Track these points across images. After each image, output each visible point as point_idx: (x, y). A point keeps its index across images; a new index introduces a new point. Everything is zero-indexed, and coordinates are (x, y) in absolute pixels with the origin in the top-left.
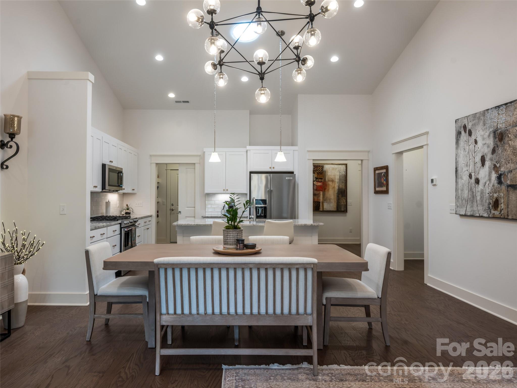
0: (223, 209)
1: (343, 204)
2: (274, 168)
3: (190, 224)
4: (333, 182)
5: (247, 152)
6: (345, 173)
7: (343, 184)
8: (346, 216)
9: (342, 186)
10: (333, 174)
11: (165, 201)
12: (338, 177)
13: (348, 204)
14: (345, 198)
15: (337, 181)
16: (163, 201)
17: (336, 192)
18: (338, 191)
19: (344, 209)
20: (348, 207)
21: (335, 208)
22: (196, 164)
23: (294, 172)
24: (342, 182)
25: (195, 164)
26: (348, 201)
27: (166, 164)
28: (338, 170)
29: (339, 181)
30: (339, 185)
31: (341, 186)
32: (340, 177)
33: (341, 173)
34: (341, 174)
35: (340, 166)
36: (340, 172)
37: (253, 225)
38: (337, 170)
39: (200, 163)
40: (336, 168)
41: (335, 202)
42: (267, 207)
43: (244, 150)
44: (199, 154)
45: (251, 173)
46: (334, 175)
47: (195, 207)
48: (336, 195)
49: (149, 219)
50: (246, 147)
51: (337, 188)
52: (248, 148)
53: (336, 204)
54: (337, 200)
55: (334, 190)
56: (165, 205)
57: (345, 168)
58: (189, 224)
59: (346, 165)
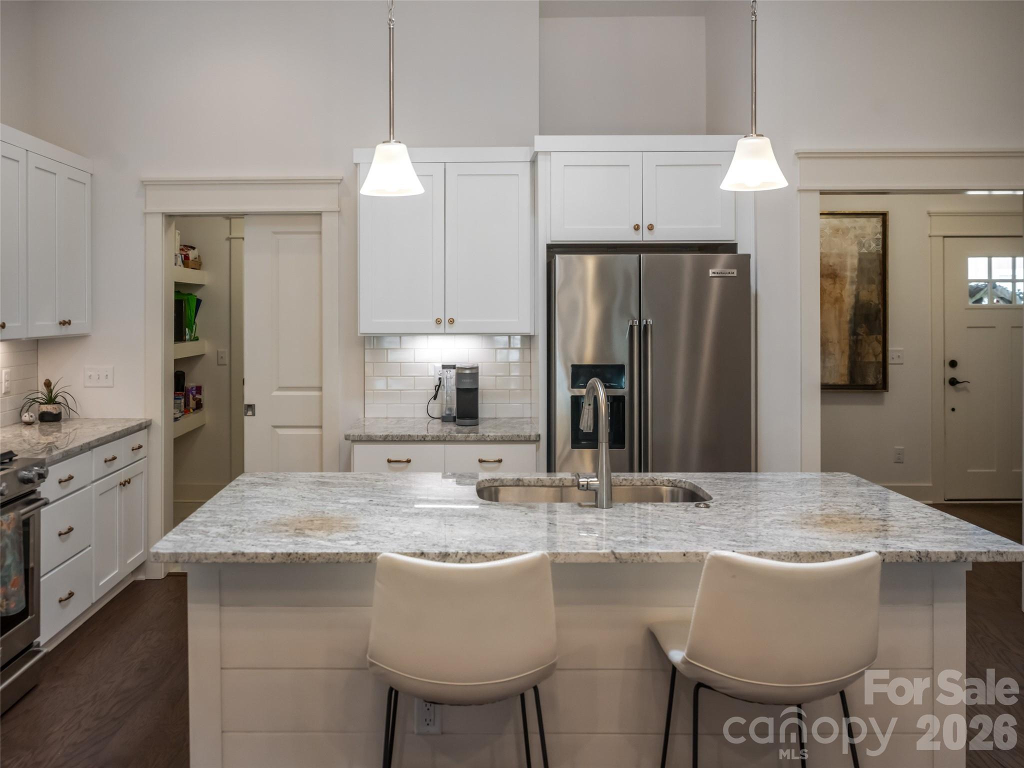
0: (435, 397)
1: (873, 360)
2: (651, 228)
3: (250, 550)
4: (837, 279)
5: (534, 162)
6: (880, 247)
7: (874, 287)
8: (881, 402)
9: (871, 295)
10: (835, 251)
11: (227, 350)
12: (856, 261)
13: (890, 361)
14: (880, 337)
15: (852, 277)
16: (218, 351)
17: (848, 318)
18: (855, 314)
19: (877, 378)
20: (891, 369)
21: (842, 375)
22: (323, 214)
23: (736, 245)
24: (871, 281)
25: (319, 214)
26: (892, 348)
27: (229, 217)
28: (856, 237)
29: (857, 276)
30: (857, 289)
31: (864, 295)
32: (860, 261)
33: (866, 245)
34: (864, 250)
35: (862, 221)
36: (861, 245)
37: (613, 560)
38: (851, 235)
39: (339, 212)
40: (848, 229)
41: (843, 352)
42: (627, 398)
43: (524, 153)
44: (337, 174)
45: (553, 249)
46: (840, 255)
47: (320, 389)
48: (846, 327)
49: (138, 438)
50: (531, 144)
51: (849, 301)
52: (542, 142)
53: (845, 361)
54: (850, 347)
55: (841, 311)
56: (225, 365)
57: (880, 229)
58: (243, 554)
59: (884, 216)
